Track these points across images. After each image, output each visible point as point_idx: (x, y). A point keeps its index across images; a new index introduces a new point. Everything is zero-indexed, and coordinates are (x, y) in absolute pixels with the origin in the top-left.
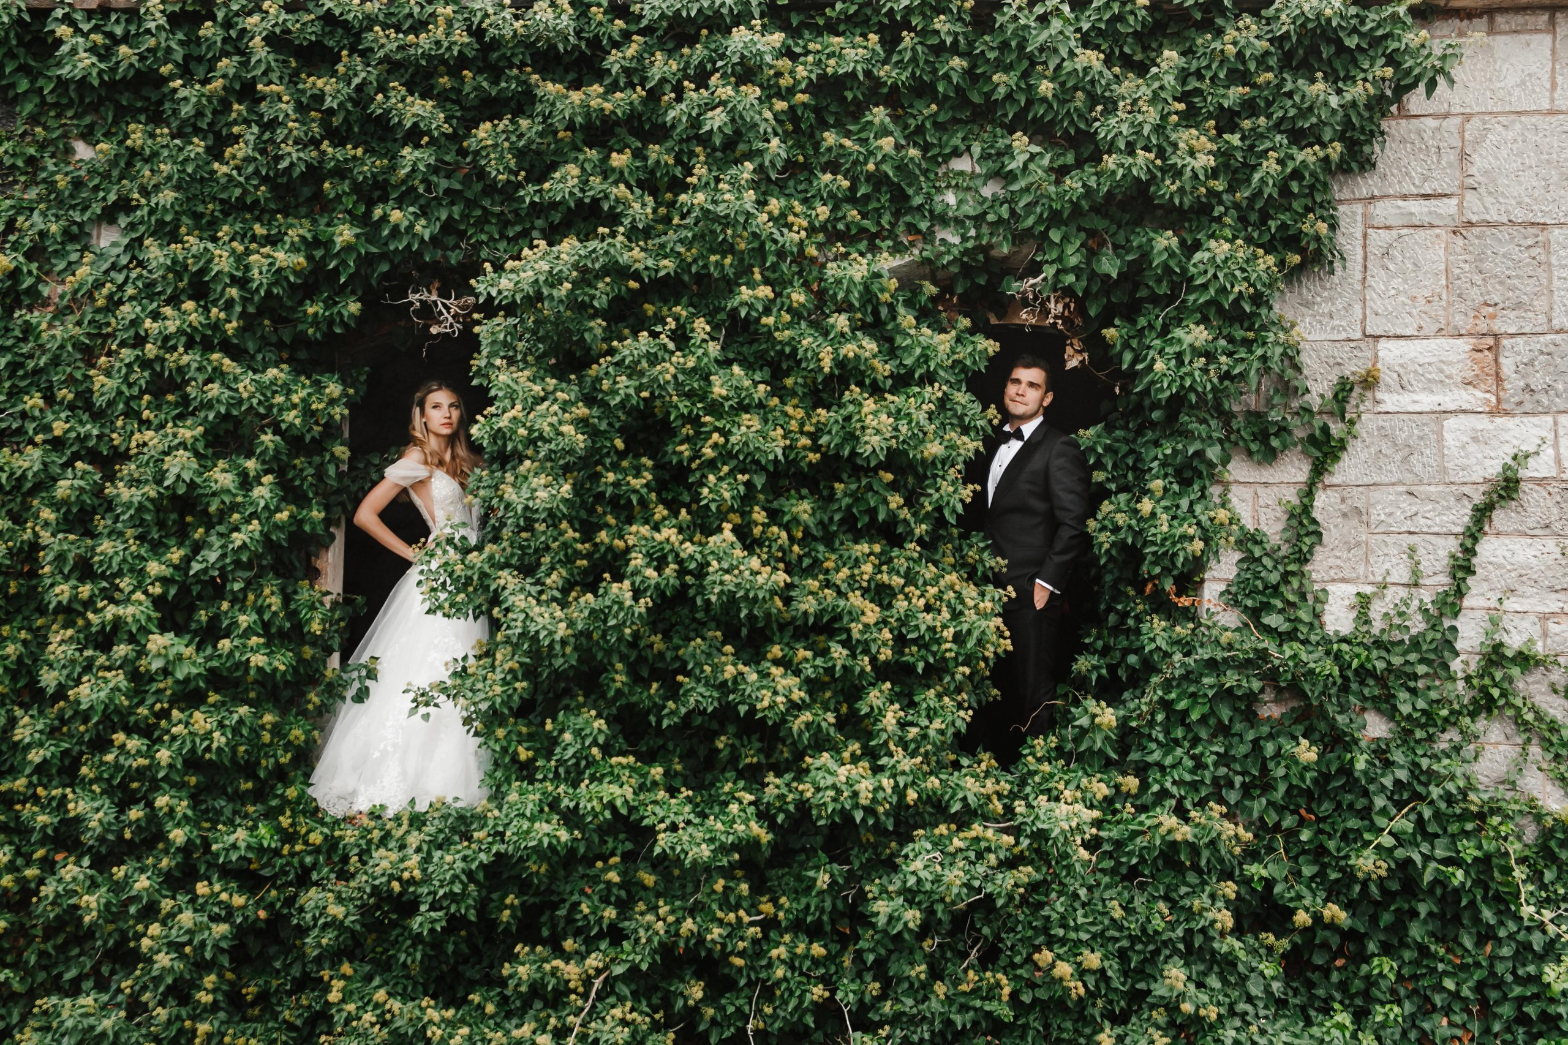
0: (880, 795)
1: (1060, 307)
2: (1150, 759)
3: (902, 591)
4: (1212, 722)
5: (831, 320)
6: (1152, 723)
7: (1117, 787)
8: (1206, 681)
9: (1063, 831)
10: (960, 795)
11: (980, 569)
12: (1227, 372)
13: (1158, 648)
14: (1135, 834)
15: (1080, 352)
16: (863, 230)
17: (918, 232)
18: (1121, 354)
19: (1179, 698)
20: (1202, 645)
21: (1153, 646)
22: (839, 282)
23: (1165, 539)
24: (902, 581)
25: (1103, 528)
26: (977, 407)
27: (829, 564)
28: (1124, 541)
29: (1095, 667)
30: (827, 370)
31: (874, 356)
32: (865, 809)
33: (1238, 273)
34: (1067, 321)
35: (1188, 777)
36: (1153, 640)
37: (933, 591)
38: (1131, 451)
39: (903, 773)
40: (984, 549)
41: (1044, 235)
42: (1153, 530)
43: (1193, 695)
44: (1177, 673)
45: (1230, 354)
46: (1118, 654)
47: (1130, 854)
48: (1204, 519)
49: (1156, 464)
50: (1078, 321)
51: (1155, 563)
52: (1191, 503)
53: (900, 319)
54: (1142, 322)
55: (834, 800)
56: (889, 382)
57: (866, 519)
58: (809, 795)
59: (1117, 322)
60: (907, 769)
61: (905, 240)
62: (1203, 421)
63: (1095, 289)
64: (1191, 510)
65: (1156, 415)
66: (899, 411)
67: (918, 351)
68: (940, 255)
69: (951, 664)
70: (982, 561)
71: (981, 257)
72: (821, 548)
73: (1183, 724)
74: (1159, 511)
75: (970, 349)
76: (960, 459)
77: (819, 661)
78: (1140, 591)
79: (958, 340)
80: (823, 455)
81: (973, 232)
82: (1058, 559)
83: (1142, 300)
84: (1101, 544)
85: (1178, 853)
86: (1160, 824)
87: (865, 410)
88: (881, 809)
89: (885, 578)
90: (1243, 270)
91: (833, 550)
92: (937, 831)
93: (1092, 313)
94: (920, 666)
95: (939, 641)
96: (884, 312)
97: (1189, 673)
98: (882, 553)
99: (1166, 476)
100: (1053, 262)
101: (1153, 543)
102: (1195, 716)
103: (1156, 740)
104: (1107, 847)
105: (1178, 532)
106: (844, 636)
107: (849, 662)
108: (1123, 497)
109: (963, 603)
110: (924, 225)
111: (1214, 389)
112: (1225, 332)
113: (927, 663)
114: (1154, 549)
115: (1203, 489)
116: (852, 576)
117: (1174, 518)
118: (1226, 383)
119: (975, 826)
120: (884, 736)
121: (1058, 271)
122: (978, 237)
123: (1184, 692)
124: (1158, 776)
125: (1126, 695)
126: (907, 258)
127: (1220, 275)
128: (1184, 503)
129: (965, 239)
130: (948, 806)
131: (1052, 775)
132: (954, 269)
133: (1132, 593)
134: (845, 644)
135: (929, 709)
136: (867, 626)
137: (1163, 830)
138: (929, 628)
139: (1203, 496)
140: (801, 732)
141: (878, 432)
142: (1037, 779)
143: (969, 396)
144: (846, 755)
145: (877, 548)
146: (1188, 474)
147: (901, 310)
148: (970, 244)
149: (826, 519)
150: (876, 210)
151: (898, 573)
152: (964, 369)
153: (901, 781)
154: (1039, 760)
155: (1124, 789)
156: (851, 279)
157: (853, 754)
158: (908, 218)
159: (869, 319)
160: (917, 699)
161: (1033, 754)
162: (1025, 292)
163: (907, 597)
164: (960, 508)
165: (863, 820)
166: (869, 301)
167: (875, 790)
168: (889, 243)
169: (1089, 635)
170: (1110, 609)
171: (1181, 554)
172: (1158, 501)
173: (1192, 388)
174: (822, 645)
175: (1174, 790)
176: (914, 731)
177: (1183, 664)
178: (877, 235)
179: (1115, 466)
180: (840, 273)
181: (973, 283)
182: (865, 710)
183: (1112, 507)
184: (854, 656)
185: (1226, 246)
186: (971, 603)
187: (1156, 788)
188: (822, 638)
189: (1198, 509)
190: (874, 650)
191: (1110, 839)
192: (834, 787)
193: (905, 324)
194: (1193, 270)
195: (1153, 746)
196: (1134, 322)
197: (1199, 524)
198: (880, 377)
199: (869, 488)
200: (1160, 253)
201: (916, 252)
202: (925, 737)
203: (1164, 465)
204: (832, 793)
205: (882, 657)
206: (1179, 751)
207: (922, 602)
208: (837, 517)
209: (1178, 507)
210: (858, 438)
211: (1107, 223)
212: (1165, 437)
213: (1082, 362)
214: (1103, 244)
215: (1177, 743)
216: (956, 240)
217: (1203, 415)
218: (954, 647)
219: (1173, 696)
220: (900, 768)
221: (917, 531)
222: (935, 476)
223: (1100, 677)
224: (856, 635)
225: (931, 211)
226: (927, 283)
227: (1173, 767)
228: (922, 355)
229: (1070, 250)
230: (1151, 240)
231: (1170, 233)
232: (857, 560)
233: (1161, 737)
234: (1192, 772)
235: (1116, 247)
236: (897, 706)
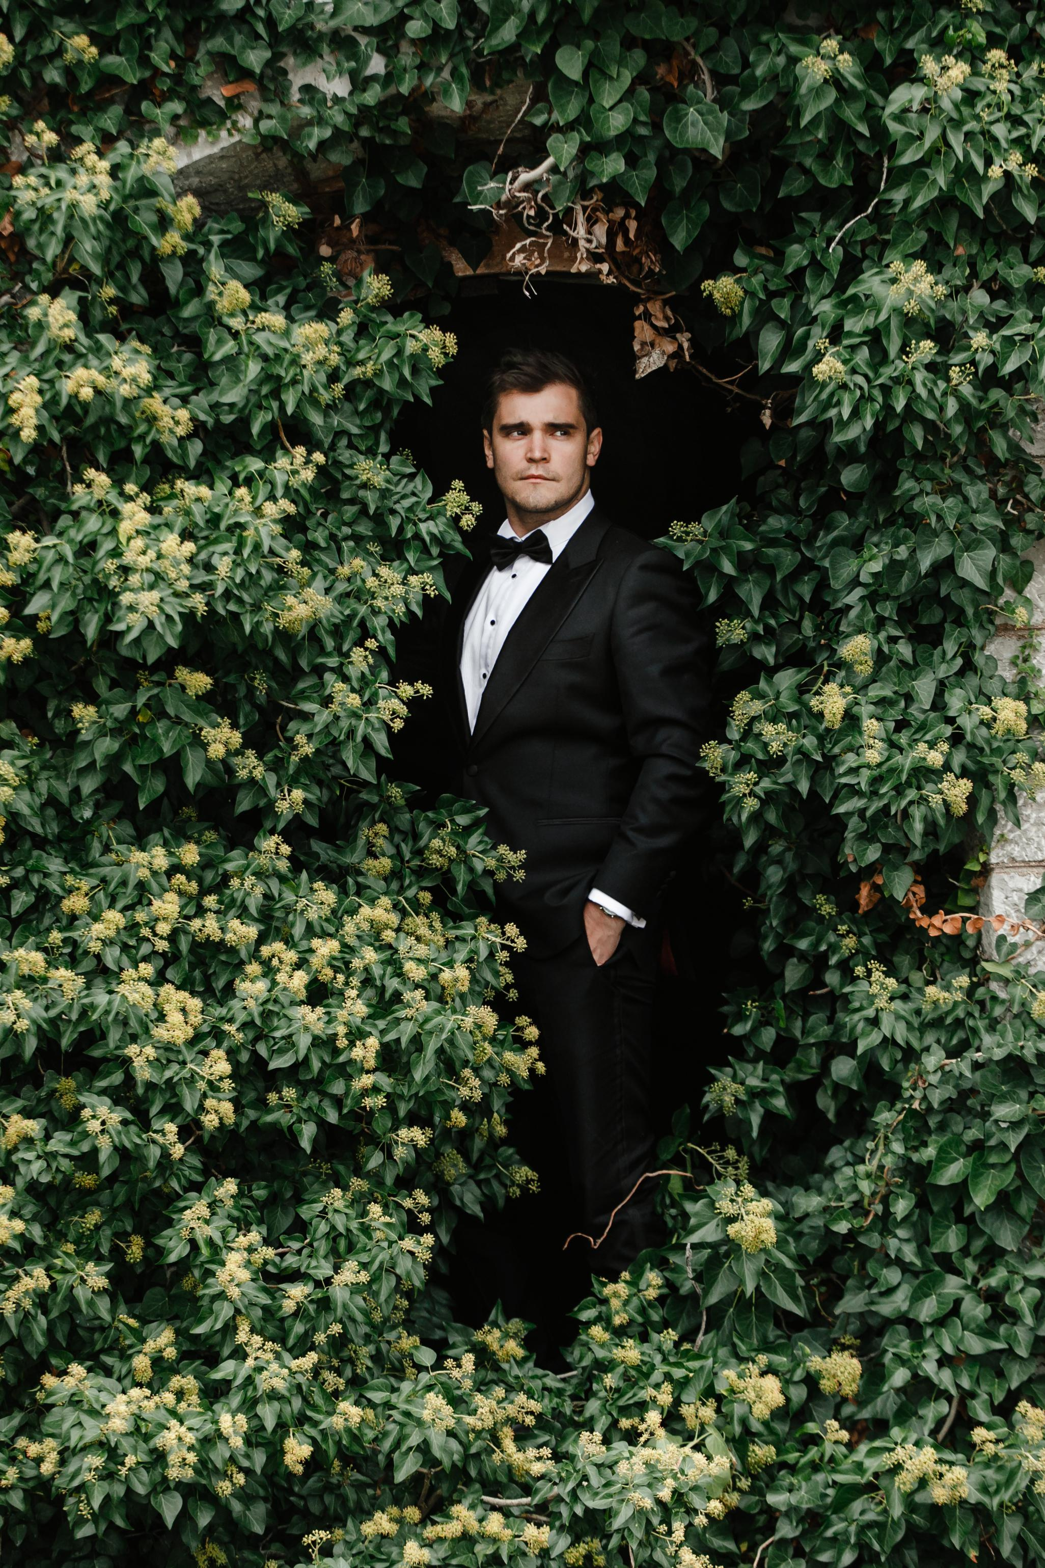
0: (219, 1455)
1: (600, 232)
2: (886, 1308)
3: (255, 955)
4: (1025, 1206)
5: (34, 313)
6: (885, 1223)
7: (811, 1381)
8: (1003, 1111)
9: (640, 1512)
10: (414, 1440)
11: (462, 877)
12: (993, 369)
13: (888, 1042)
14: (848, 1493)
15: (670, 333)
16: (108, 80)
17: (245, 74)
18: (753, 335)
19: (944, 1158)
20: (992, 1026)
21: (874, 1038)
22: (44, 217)
23: (877, 781)
24: (252, 931)
25: (743, 762)
26: (423, 488)
27: (76, 903)
28: (791, 787)
29: (755, 1094)
30: (28, 434)
31: (149, 391)
32: (188, 1490)
33: (1000, 131)
34: (620, 264)
35: (976, 1345)
36: (874, 1022)
37: (326, 948)
38: (807, 566)
39: (273, 1396)
40: (467, 831)
41: (546, 63)
42: (851, 760)
43: (978, 1147)
44: (936, 1097)
45: (994, 325)
46: (814, 1058)
47: (836, 1542)
48: (967, 723)
49: (853, 597)
50: (651, 262)
51: (866, 837)
52: (942, 687)
53: (211, 292)
54: (797, 255)
55: (108, 1475)
56: (196, 448)
57: (158, 785)
58: (47, 1468)
59: (741, 260)
60: (280, 1385)
61: (218, 93)
62: (954, 489)
63: (679, 184)
64: (939, 704)
65: (850, 476)
66: (214, 520)
67: (253, 369)
68: (300, 128)
69: (381, 1124)
70: (464, 857)
71: (403, 124)
72: (55, 865)
73: (960, 1219)
74: (865, 710)
75: (387, 354)
76: (380, 622)
77: (59, 1142)
78: (848, 905)
79: (363, 330)
80: (40, 641)
81: (377, 65)
82: (644, 843)
83: (795, 204)
84: (739, 801)
85: (946, 1531)
86: (898, 1468)
87: (125, 528)
88: (224, 1488)
89: (210, 926)
90: (1015, 121)
91: (86, 866)
92: (368, 1528)
93: (679, 240)
94: (308, 1133)
95: (347, 1071)
96: (174, 275)
97: (965, 1094)
98: (207, 863)
99: (880, 623)
100: (571, 126)
101: (854, 791)
102: (981, 1198)
103: (899, 1262)
104: (786, 1530)
105: (906, 761)
106: (117, 1078)
107: (132, 1138)
108: (787, 679)
109: (399, 973)
110: (255, 59)
111: (966, 412)
112: (985, 273)
113: (322, 1124)
114: (856, 803)
115: (967, 651)
116: (132, 927)
117: (901, 725)
118: (996, 394)
119: (460, 1510)
120: (225, 1311)
121: (585, 150)
122: (389, 78)
123: (957, 1140)
124: (905, 1347)
125: (836, 1155)
126: (225, 140)
127: (956, 140)
128: (924, 688)
129: (359, 83)
130: (390, 1466)
131: (643, 1371)
132: (340, 158)
133: (827, 909)
134: (119, 1096)
135: (333, 1236)
136: (169, 1048)
137: (905, 1481)
138: (317, 1042)
139: (969, 667)
140: (26, 1319)
141: (158, 578)
142: (610, 1380)
143: (401, 464)
144: (141, 1362)
145: (190, 854)
146: (931, 616)
147: (215, 268)
148: (371, 97)
149: (63, 791)
150: (137, 29)
151: (243, 914)
152: (380, 401)
153: (268, 1414)
154: (620, 1333)
155: (826, 1385)
156: (74, 206)
157: (157, 1361)
158: (218, 43)
159: (138, 297)
160: (306, 1212)
161: (604, 1320)
162: (512, 204)
163: (269, 971)
164: (381, 742)
165: (184, 1516)
166: (135, 254)
167: (207, 1442)
168: (177, 107)
169: (741, 1017)
170: (785, 952)
171: (917, 813)
172: (862, 689)
173: (911, 414)
174: (67, 1102)
175: (945, 1379)
176: (297, 1292)
177: (946, 1075)
178: (144, 90)
179: (770, 603)
180: (46, 197)
181: (393, 186)
182: (177, 1251)
183: (757, 707)
184: (145, 1124)
185: (959, 70)
186: (416, 972)
187: (900, 1377)
188: (66, 1083)
189: (955, 701)
190: (189, 1105)
191: (792, 1511)
192: (102, 1445)
193: (223, 305)
194: (894, 127)
195: (893, 1276)
196: (779, 258)
197: (957, 739)
198: (165, 438)
199: (157, 709)
200: (817, 92)
201: (246, 122)
202: (325, 1304)
203: (872, 599)
204: (96, 1460)
205: (210, 1121)
206: (952, 1285)
207: (300, 979)
208: (88, 786)
209: (909, 698)
210: (113, 596)
211: (693, 23)
212: (877, 528)
213: (678, 354)
214: (690, 73)
215: (948, 1264)
216: (340, 87)
217: (947, 474)
218: (384, 1081)
219: (930, 1152)
220: (264, 1382)
221: (282, 806)
222: (319, 670)
223: (770, 1116)
224: (143, 1073)
225: (271, 22)
226: (275, 199)
227: (940, 1322)
228: (267, 377)
229: (608, 96)
230: (794, 60)
231: (831, 45)
232: (142, 886)
233: (909, 1254)
234: (986, 1331)
235: (720, 79)
236: (254, 1236)
